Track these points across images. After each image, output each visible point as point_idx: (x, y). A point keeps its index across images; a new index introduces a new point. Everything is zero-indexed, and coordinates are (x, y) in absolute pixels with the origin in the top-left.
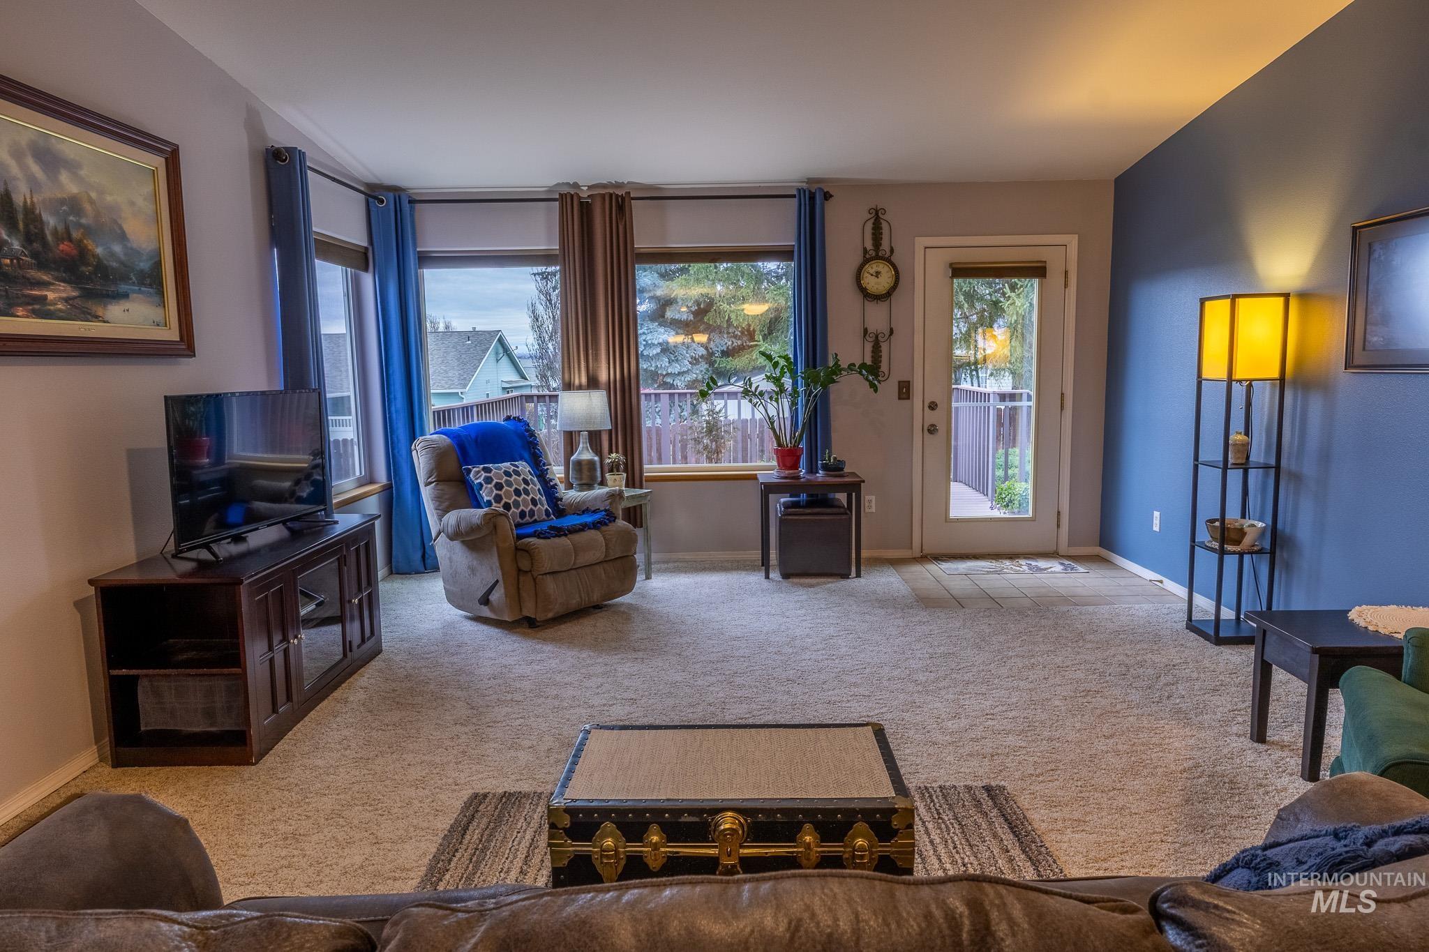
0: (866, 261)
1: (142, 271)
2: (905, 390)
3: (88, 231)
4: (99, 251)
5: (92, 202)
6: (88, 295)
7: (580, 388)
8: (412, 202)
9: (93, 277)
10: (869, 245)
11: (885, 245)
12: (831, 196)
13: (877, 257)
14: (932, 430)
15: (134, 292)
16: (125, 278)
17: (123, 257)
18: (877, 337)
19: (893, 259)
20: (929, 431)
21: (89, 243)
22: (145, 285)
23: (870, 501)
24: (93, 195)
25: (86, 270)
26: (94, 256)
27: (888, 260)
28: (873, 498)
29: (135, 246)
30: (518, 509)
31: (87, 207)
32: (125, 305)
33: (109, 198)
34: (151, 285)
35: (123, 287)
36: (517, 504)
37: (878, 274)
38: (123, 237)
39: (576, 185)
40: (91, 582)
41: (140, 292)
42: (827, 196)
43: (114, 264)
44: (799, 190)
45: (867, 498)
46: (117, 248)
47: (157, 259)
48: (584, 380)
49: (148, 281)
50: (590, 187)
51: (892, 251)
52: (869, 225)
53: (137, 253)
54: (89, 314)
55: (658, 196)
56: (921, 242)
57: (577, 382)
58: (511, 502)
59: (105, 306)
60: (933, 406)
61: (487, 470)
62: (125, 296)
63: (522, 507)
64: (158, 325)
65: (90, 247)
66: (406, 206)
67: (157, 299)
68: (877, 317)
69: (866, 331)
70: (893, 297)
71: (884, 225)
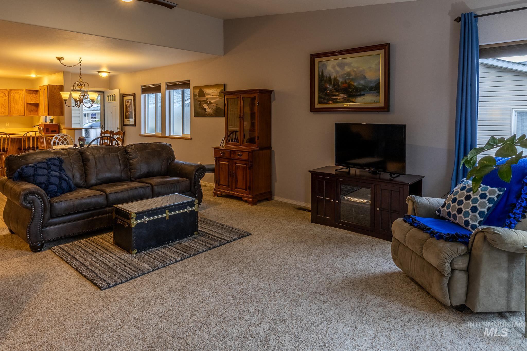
1: (371, 87)
3: (352, 80)
4: (355, 84)
5: (354, 71)
6: (350, 96)
9: (352, 91)
15: (367, 93)
16: (364, 89)
17: (364, 84)
21: (352, 83)
22: (372, 91)
24: (355, 70)
25: (350, 90)
26: (353, 86)
29: (369, 80)
31: (353, 74)
32: (363, 97)
33: (361, 69)
34: (375, 90)
35: (363, 92)
38: (365, 78)
41: (370, 93)
43: (361, 87)
46: (362, 82)
47: (379, 82)
49: (374, 89)
53: (371, 82)
54: (350, 101)
59: (356, 98)
62: (364, 95)
65: (352, 84)
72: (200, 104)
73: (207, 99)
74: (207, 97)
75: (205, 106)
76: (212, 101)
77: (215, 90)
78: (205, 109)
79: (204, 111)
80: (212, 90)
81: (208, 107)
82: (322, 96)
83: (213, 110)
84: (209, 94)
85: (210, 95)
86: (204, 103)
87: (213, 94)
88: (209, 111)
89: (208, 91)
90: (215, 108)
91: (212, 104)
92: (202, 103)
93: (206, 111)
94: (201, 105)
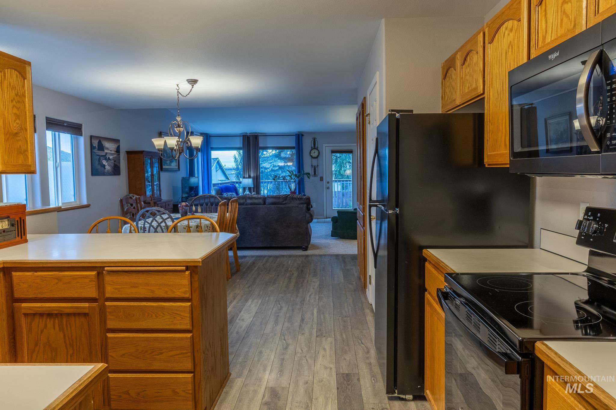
0: (312, 149)
2: (322, 179)
7: (247, 178)
8: (210, 136)
10: (313, 146)
11: (316, 146)
12: (303, 135)
13: (315, 149)
14: (328, 188)
18: (315, 167)
19: (318, 149)
20: (327, 188)
23: (314, 205)
27: (317, 149)
28: (315, 204)
37: (315, 152)
39: (246, 133)
42: (302, 135)
44: (296, 134)
45: (313, 204)
48: (248, 176)
50: (249, 133)
51: (318, 147)
52: (313, 141)
55: (265, 135)
56: (324, 145)
57: (246, 177)
60: (328, 183)
66: (208, 136)
68: (315, 162)
69: (312, 165)
70: (319, 158)
71: (316, 141)
72: (99, 159)
73: (106, 153)
74: (106, 151)
75: (104, 162)
76: (111, 157)
77: (113, 145)
78: (104, 166)
79: (103, 168)
80: (111, 144)
81: (107, 163)
83: (111, 167)
84: (107, 149)
85: (109, 149)
86: (103, 158)
87: (111, 149)
88: (108, 168)
89: (107, 144)
90: (113, 165)
91: (111, 160)
92: (101, 158)
93: (105, 168)
94: (100, 161)
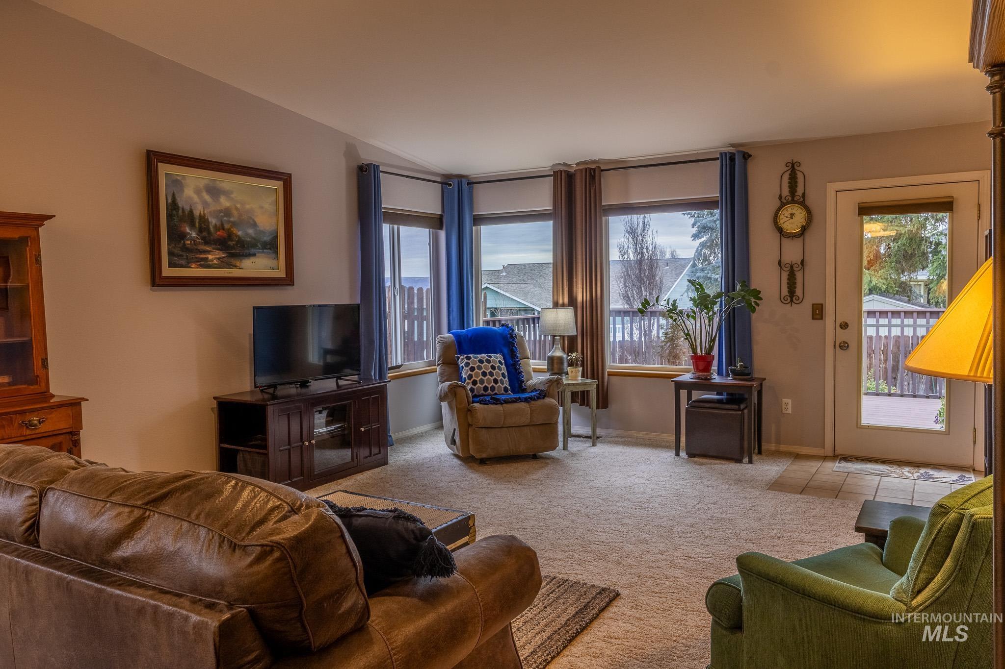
0: (783, 205)
1: (265, 241)
2: (818, 312)
3: (234, 224)
4: (240, 233)
5: (237, 209)
6: (233, 255)
7: (563, 305)
8: (471, 183)
9: (235, 246)
10: (786, 192)
11: (800, 191)
12: (750, 156)
13: (793, 201)
14: (844, 346)
15: (259, 252)
16: (254, 246)
17: (253, 235)
18: (792, 267)
19: (808, 203)
20: (840, 347)
21: (235, 230)
22: (266, 249)
23: (787, 404)
24: (239, 206)
25: (231, 243)
26: (236, 236)
27: (803, 204)
28: (789, 401)
29: (262, 229)
30: (482, 385)
31: (235, 213)
32: (253, 259)
33: (248, 207)
34: (270, 249)
35: (252, 251)
36: (482, 382)
37: (792, 215)
38: (254, 225)
39: (565, 164)
40: (215, 398)
41: (263, 252)
42: (746, 156)
43: (248, 239)
44: (721, 154)
45: (785, 400)
46: (251, 231)
47: (275, 235)
48: (566, 300)
49: (269, 247)
50: (577, 164)
51: (804, 194)
52: (786, 177)
53: (263, 232)
54: (231, 265)
55: (623, 167)
56: (832, 187)
57: (561, 302)
58: (478, 380)
59: (241, 261)
60: (844, 326)
61: (468, 358)
62: (254, 255)
63: (485, 384)
64: (273, 269)
65: (234, 232)
66: (465, 186)
67: (274, 256)
68: (792, 252)
69: (780, 263)
70: (807, 235)
71: (800, 176)
82: (176, 251)
